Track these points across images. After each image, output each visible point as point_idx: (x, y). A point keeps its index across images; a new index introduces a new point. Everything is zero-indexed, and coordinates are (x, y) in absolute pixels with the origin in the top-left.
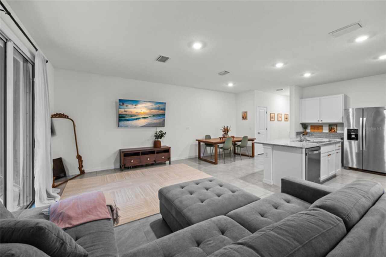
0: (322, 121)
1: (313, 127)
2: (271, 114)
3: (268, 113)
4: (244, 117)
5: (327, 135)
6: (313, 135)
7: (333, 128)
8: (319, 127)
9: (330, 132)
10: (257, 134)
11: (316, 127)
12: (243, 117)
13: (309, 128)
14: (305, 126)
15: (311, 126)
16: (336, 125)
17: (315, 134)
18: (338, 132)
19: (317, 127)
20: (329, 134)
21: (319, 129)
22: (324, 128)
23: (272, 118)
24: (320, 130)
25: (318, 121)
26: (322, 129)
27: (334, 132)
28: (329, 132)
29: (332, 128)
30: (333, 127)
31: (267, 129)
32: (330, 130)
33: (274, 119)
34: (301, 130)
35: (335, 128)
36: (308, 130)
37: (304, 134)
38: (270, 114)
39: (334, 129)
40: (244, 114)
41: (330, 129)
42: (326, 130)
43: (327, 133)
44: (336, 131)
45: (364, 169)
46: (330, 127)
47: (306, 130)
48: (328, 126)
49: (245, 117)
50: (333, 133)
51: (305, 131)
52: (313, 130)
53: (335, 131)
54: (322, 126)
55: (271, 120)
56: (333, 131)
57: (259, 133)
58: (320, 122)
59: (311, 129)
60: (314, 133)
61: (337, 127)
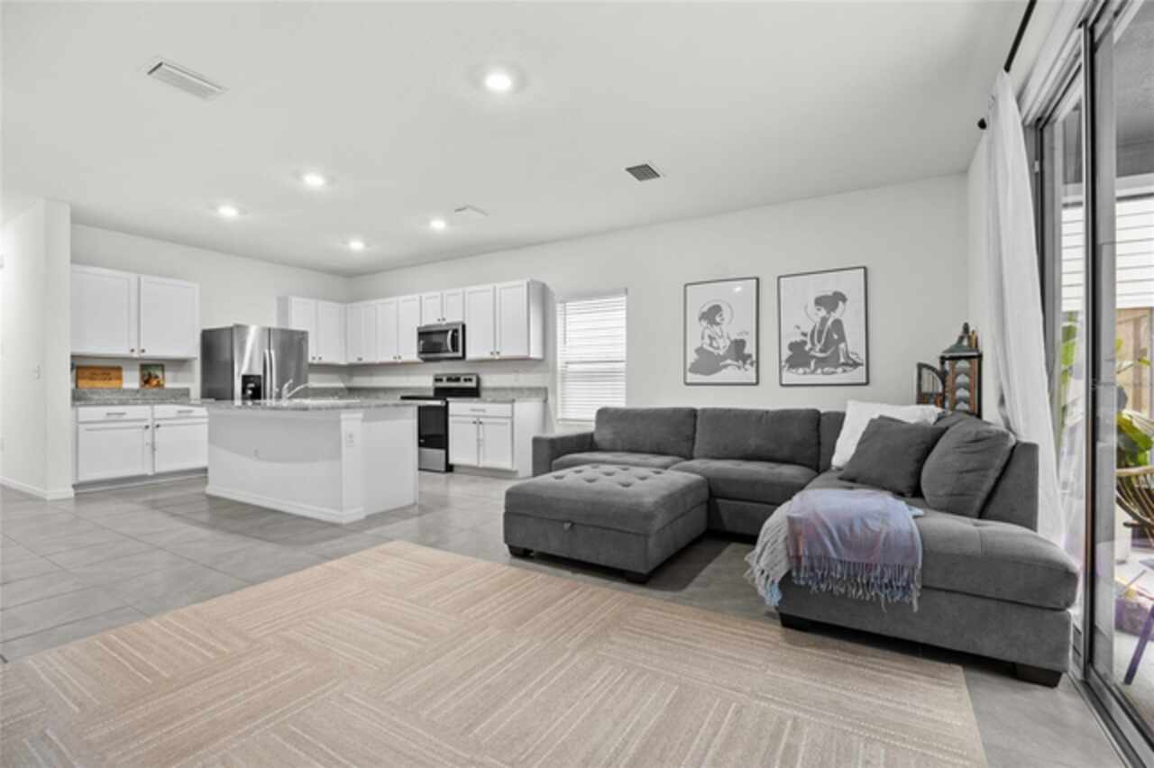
5: (138, 396)
6: (90, 399)
7: (153, 376)
8: (108, 371)
9: (147, 386)
11: (99, 372)
15: (81, 369)
16: (161, 364)
17: (96, 397)
18: (168, 385)
19: (103, 370)
20: (144, 394)
21: (110, 379)
22: (125, 374)
24: (114, 383)
26: (120, 378)
27: (158, 385)
28: (142, 386)
29: (150, 375)
30: (151, 372)
32: (146, 381)
35: (159, 373)
39: (157, 377)
41: (146, 378)
42: (131, 380)
43: (138, 391)
44: (161, 382)
46: (146, 372)
48: (138, 367)
50: (155, 390)
53: (158, 382)
54: (119, 369)
56: (155, 382)
59: (79, 378)
60: (92, 393)
61: (163, 370)
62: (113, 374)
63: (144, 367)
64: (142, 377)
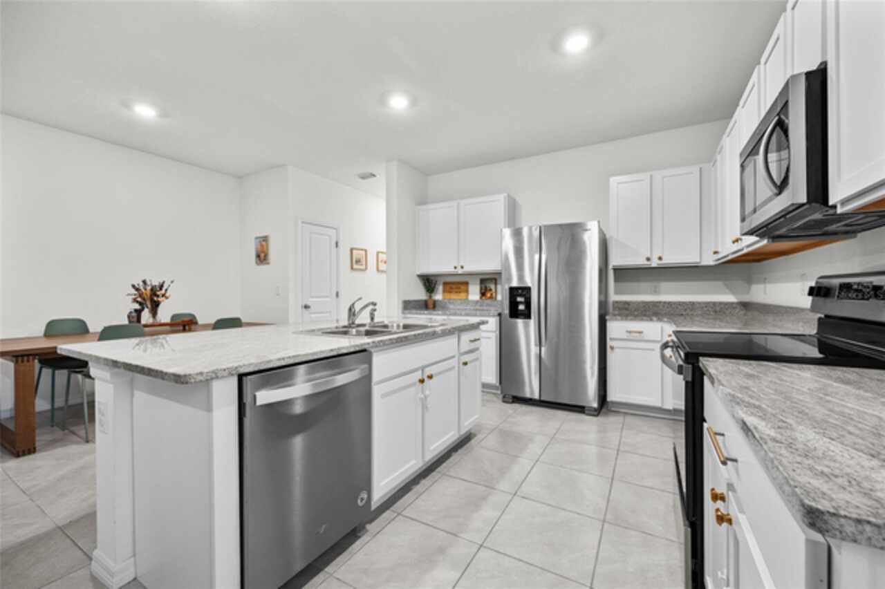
0: (462, 267)
1: (448, 287)
2: (354, 252)
3: (340, 244)
4: (262, 257)
5: (477, 307)
6: (448, 309)
7: (488, 288)
8: (460, 285)
9: (484, 298)
10: (300, 309)
11: (454, 286)
12: (258, 256)
13: (440, 288)
14: (429, 282)
15: (445, 284)
16: (494, 279)
17: (451, 306)
18: (499, 297)
19: (456, 284)
20: (482, 305)
21: (461, 292)
22: (470, 288)
23: (358, 262)
24: (463, 295)
25: (455, 268)
26: (467, 291)
27: (491, 297)
28: (481, 298)
29: (486, 287)
30: (488, 285)
31: (337, 295)
32: (483, 293)
33: (363, 267)
34: (420, 294)
35: (493, 287)
36: (438, 296)
37: (428, 306)
38: (352, 250)
39: (491, 290)
40: (262, 246)
41: (483, 291)
42: (474, 293)
43: (477, 302)
44: (494, 295)
45: (543, 399)
46: (483, 286)
47: (433, 295)
48: (478, 282)
49: (262, 255)
50: (489, 302)
51: (430, 297)
52: (448, 296)
53: (492, 294)
54: (466, 284)
55: (352, 268)
56: (489, 295)
57: (306, 307)
58: (460, 271)
59: (444, 291)
60: (450, 303)
61: (496, 284)
62: (463, 287)
63: (482, 281)
64: (481, 289)
